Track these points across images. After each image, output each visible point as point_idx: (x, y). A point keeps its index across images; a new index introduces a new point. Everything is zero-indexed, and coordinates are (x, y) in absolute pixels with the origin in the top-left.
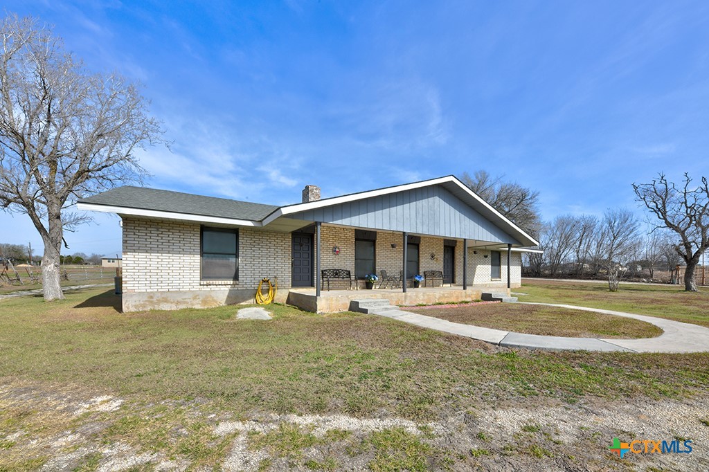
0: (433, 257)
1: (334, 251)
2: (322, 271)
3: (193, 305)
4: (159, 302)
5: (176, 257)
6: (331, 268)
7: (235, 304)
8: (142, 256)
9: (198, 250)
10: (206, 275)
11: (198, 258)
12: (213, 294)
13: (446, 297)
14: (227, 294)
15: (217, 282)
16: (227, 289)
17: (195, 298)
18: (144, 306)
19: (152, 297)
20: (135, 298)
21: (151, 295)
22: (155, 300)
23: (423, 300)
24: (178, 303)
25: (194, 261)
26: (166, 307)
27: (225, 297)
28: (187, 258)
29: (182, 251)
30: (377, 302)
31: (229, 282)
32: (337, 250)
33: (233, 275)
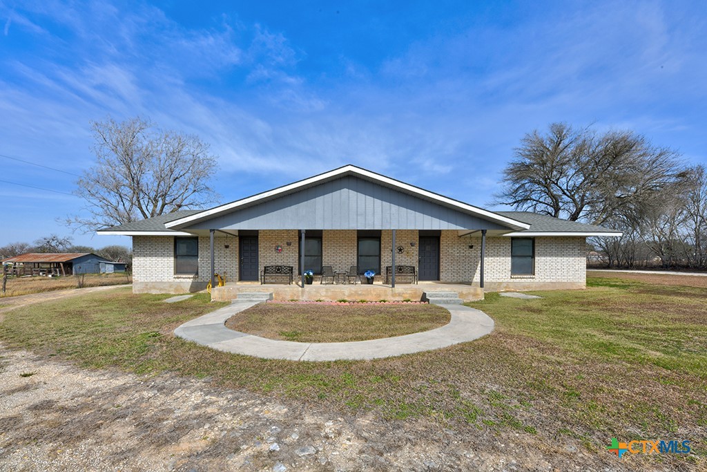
0: (400, 250)
1: (277, 249)
2: (265, 267)
3: (169, 291)
4: (151, 288)
5: (160, 259)
6: (273, 264)
7: (196, 292)
8: (142, 259)
9: (172, 253)
10: (178, 270)
11: (172, 259)
12: (182, 284)
13: (361, 295)
14: (190, 284)
15: (184, 276)
16: (191, 280)
17: (170, 287)
18: (143, 290)
19: (147, 285)
20: (139, 285)
21: (146, 284)
22: (148, 287)
23: (325, 296)
24: (161, 289)
25: (170, 261)
26: (154, 292)
27: (189, 287)
28: (166, 259)
29: (163, 255)
30: (255, 295)
31: (192, 276)
32: (279, 248)
33: (196, 271)
